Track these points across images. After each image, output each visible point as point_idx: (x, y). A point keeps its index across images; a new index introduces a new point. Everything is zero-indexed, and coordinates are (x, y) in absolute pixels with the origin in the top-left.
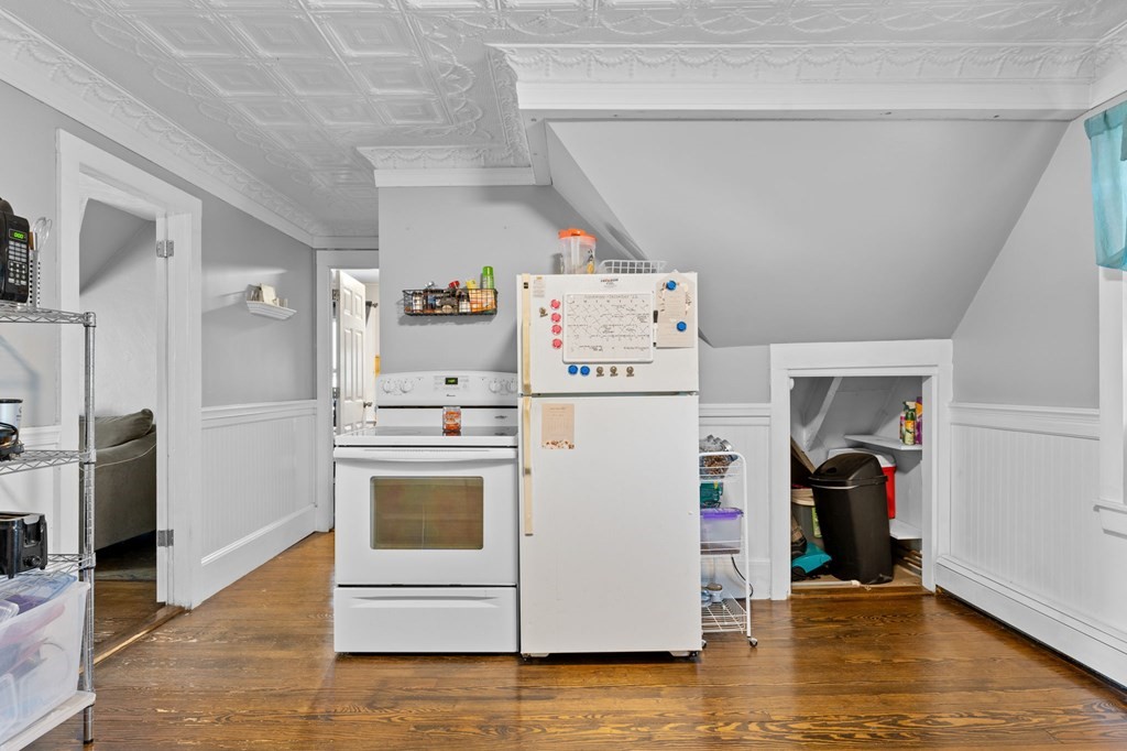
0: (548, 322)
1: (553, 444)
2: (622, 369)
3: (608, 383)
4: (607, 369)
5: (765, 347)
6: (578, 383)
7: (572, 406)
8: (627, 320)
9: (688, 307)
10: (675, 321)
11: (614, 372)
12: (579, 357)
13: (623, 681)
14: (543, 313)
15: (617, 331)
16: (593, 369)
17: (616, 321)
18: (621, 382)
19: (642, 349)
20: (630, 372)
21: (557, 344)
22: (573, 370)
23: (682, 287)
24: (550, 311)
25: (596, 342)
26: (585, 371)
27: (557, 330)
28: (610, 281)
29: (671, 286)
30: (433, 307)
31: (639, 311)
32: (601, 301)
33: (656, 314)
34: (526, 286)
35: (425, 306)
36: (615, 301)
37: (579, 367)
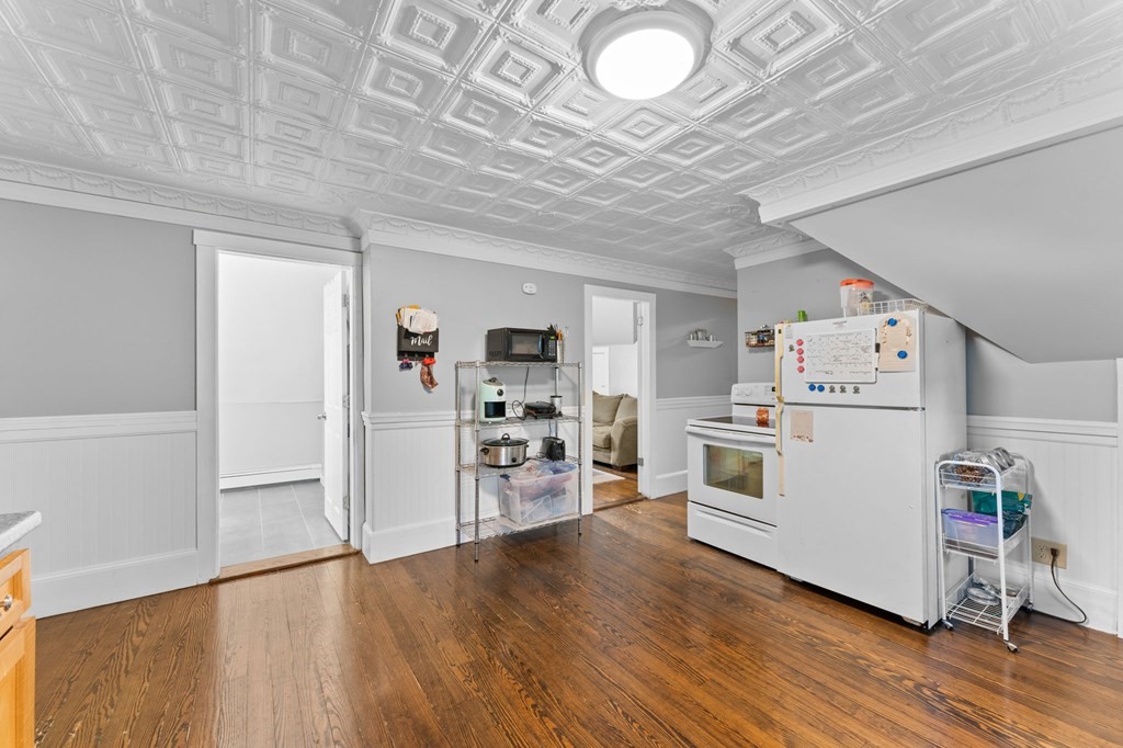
0: (795, 355)
1: (799, 437)
2: (850, 388)
3: (838, 398)
4: (837, 387)
5: (1111, 361)
6: (816, 396)
7: (812, 412)
8: (852, 351)
9: (908, 339)
10: (897, 350)
11: (843, 390)
12: (817, 379)
13: (843, 616)
14: (791, 349)
15: (844, 359)
16: (827, 387)
17: (843, 352)
18: (849, 398)
19: (865, 373)
20: (856, 390)
21: (801, 370)
22: (812, 388)
23: (904, 322)
24: (796, 347)
25: (828, 368)
26: (821, 389)
27: (801, 360)
28: (840, 324)
29: (892, 323)
30: (763, 341)
31: (863, 344)
32: (831, 339)
33: (878, 347)
34: (780, 331)
35: (759, 341)
36: (844, 338)
37: (817, 385)
